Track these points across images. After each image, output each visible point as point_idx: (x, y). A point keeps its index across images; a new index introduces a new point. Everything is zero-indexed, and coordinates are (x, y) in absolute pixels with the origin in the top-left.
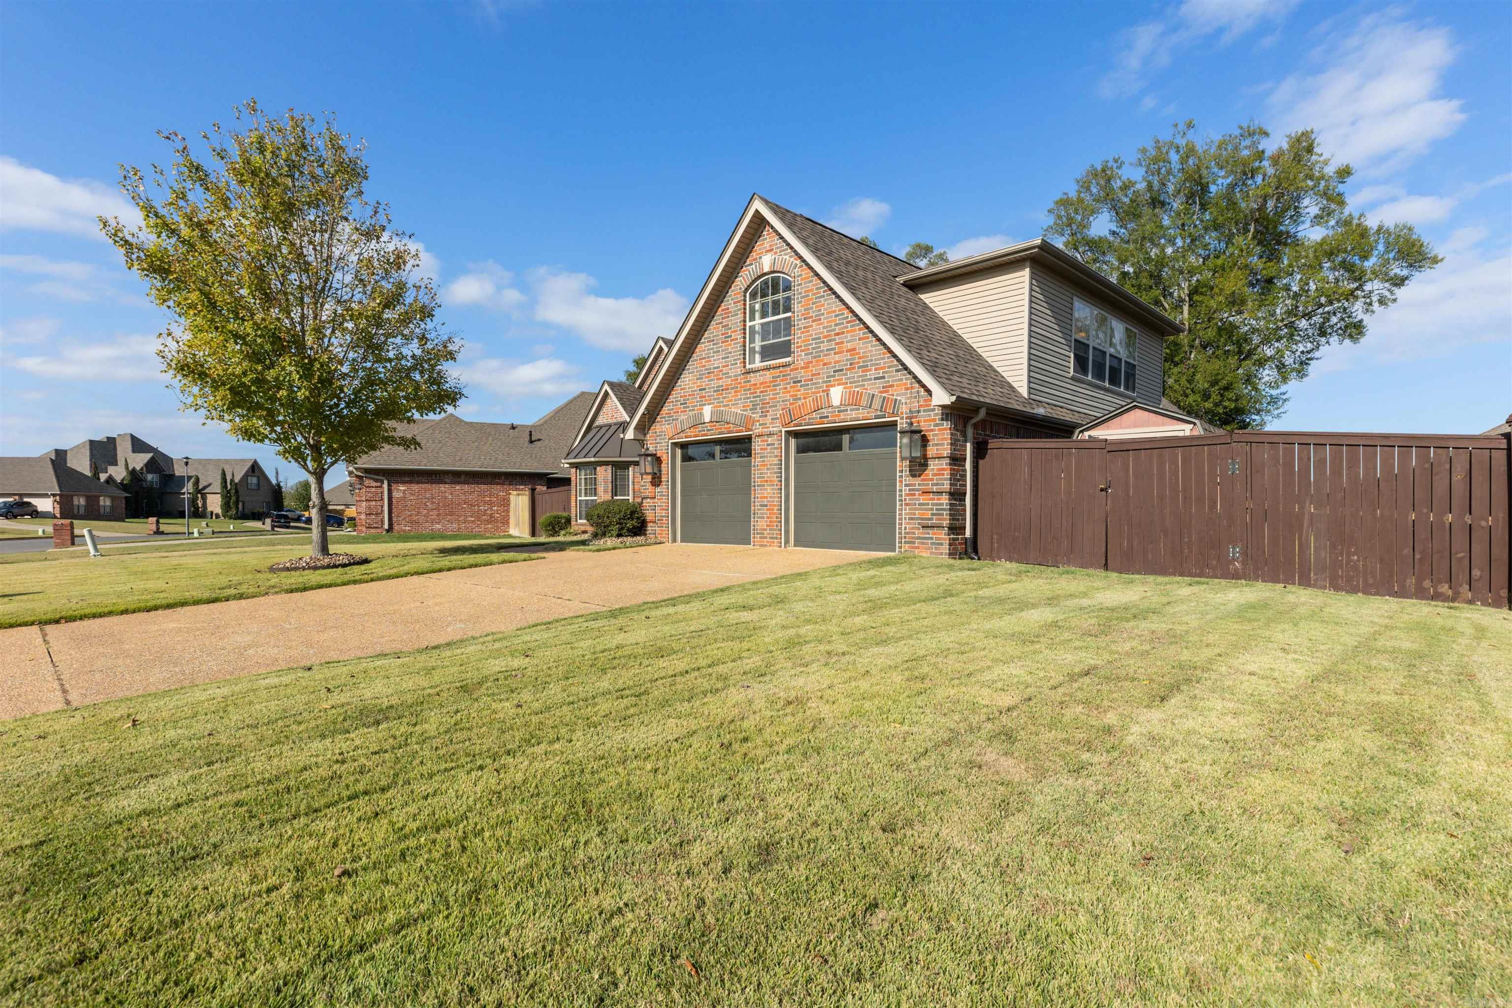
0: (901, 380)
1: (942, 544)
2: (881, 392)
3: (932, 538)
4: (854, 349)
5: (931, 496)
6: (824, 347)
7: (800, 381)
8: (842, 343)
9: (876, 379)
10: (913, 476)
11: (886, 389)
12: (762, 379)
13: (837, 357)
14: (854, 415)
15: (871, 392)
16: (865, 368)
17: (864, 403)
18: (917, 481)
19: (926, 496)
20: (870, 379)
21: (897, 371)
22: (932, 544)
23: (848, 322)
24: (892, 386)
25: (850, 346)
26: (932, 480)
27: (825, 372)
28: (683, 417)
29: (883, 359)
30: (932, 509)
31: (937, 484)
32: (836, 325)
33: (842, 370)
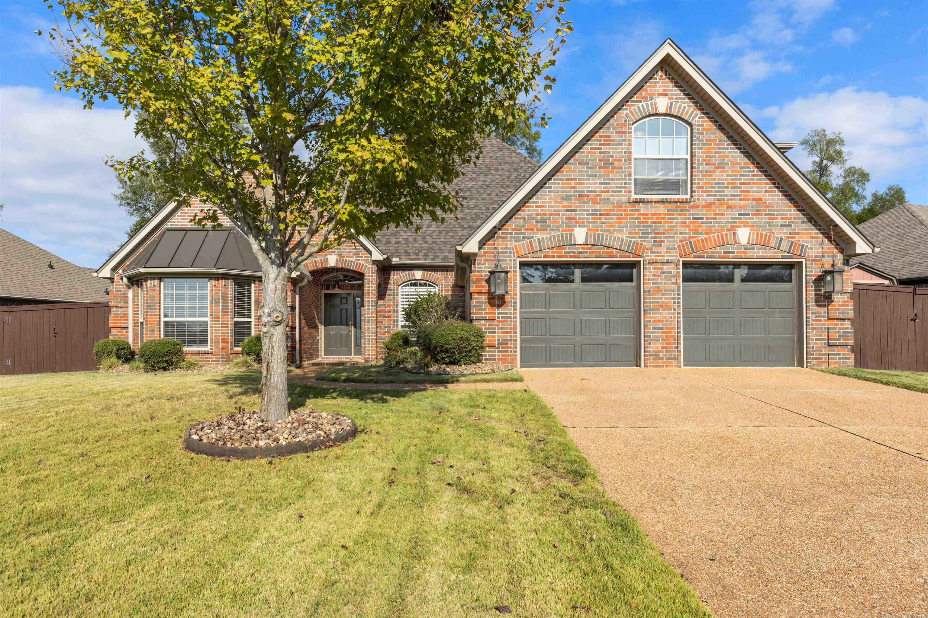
0: (807, 230)
1: (848, 359)
2: (788, 237)
3: (839, 354)
4: (761, 199)
5: (836, 321)
6: (729, 192)
7: (701, 218)
8: (748, 192)
9: (782, 226)
10: (819, 306)
11: (792, 235)
12: (654, 211)
13: (742, 203)
14: (761, 253)
15: (780, 236)
16: (772, 216)
17: (773, 243)
18: (823, 310)
19: (831, 322)
20: (778, 226)
21: (802, 222)
22: (839, 358)
23: (754, 176)
24: (798, 234)
25: (756, 195)
26: (839, 309)
27: (729, 214)
28: (540, 235)
29: (789, 211)
30: (839, 332)
31: (843, 313)
32: (742, 175)
33: (748, 214)
